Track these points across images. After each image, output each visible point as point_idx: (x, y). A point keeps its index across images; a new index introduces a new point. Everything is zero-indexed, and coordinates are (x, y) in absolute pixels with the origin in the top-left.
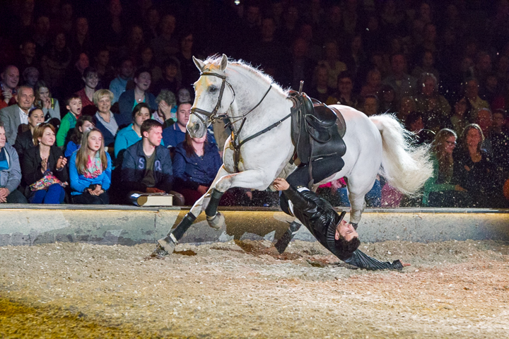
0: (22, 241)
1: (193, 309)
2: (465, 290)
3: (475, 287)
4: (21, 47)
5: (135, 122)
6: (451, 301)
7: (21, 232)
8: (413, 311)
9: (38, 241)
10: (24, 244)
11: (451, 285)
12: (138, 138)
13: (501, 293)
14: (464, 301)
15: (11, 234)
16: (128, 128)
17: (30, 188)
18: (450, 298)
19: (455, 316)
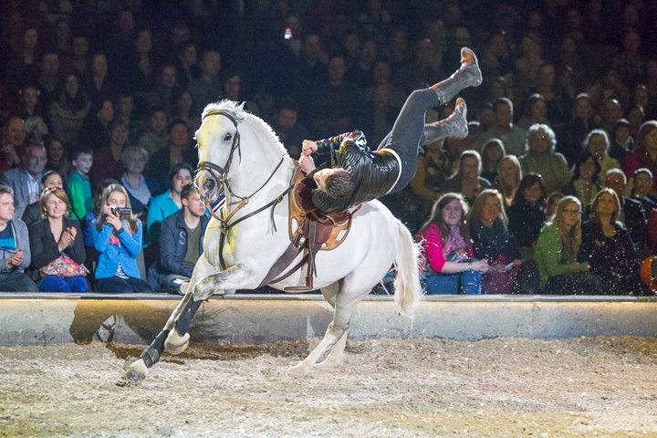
0: (34, 340)
1: (264, 425)
2: (602, 400)
3: (615, 396)
4: (20, 92)
5: (172, 188)
6: (588, 414)
7: (34, 328)
8: (542, 427)
9: (55, 340)
10: (37, 344)
11: (584, 394)
12: (176, 207)
13: (649, 402)
14: (604, 414)
15: (20, 332)
16: (164, 197)
17: (39, 272)
18: (585, 410)
19: (595, 433)
